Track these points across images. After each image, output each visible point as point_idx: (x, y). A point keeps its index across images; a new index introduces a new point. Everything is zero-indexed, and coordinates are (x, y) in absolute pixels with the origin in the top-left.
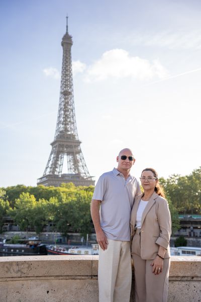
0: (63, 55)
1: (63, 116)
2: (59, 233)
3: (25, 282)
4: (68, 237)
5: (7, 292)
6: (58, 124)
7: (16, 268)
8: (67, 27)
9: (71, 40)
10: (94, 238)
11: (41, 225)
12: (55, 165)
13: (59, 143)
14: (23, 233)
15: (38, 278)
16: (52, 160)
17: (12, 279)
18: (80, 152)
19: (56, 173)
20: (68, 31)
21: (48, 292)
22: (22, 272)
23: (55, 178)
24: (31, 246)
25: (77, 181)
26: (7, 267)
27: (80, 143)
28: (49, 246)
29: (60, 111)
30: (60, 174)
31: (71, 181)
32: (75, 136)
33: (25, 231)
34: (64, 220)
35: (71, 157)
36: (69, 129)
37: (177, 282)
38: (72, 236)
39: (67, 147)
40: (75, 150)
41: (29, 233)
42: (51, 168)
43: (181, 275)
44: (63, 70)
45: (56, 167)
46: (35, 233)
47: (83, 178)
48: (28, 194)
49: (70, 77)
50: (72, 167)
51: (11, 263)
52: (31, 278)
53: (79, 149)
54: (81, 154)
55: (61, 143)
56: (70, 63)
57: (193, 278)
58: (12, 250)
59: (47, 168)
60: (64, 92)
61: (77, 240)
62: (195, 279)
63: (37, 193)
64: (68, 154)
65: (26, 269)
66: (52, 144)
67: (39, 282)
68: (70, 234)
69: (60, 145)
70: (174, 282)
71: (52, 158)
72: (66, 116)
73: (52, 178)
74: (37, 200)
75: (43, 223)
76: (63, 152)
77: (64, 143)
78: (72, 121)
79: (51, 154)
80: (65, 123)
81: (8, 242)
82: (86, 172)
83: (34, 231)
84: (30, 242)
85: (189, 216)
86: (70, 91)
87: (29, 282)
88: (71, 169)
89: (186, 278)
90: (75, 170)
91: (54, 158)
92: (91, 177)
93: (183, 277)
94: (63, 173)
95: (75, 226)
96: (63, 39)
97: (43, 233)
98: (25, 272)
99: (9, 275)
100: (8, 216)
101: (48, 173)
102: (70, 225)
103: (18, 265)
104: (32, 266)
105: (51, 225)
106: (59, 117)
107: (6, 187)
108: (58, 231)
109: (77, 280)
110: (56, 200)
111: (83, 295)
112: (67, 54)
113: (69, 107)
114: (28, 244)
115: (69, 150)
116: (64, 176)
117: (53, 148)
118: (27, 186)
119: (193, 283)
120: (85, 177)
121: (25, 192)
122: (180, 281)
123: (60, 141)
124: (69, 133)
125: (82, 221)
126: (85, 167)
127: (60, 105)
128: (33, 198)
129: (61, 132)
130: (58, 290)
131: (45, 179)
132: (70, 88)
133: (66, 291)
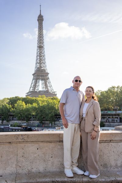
0: (39, 26)
1: (39, 59)
2: (38, 122)
3: (26, 144)
4: (43, 123)
5: (17, 149)
6: (36, 64)
7: (21, 138)
8: (40, 11)
9: (43, 18)
10: (56, 124)
11: (29, 117)
12: (35, 86)
13: (37, 74)
14: (19, 121)
15: (33, 142)
16: (33, 83)
17: (19, 143)
18: (48, 78)
19: (35, 90)
20: (41, 13)
21: (38, 149)
22: (24, 140)
23: (35, 93)
24: (24, 128)
25: (47, 94)
26: (17, 137)
27: (48, 74)
28: (33, 128)
29: (37, 57)
30: (38, 90)
31: (44, 94)
32: (45, 70)
33: (20, 120)
34: (41, 115)
35: (43, 81)
36: (42, 67)
37: (103, 143)
38: (45, 123)
39: (42, 76)
40: (45, 78)
41: (22, 121)
42: (33, 87)
43: (105, 140)
44: (39, 34)
45: (36, 87)
46: (25, 121)
47: (50, 93)
48: (21, 101)
49: (42, 38)
50: (44, 87)
51: (19, 135)
52: (29, 142)
53: (48, 77)
54: (49, 80)
55: (38, 74)
56: (42, 30)
57: (111, 141)
58: (14, 130)
59: (31, 87)
60: (39, 46)
61: (47, 125)
62: (112, 141)
63: (26, 101)
64: (42, 80)
65: (26, 138)
66: (33, 75)
67: (33, 144)
68: (44, 122)
69: (37, 75)
70: (102, 143)
71: (33, 82)
72: (41, 59)
73: (33, 93)
74: (26, 104)
75: (29, 116)
76: (39, 79)
77: (39, 74)
78: (44, 62)
79: (33, 80)
80: (40, 63)
81: (12, 126)
82: (52, 90)
83: (25, 120)
84: (23, 126)
85: (106, 112)
86: (42, 46)
87: (28, 144)
88: (43, 88)
89: (107, 141)
90: (46, 88)
91: (34, 82)
92: (55, 92)
93: (106, 141)
94: (39, 90)
95: (47, 118)
96: (38, 17)
97: (29, 121)
98: (26, 139)
99: (18, 141)
100: (11, 113)
101: (31, 90)
102: (44, 118)
103: (22, 136)
104: (29, 136)
105: (34, 117)
106: (37, 60)
107: (9, 98)
108: (37, 121)
109: (52, 143)
110: (36, 104)
111: (55, 150)
112: (40, 26)
113: (42, 54)
114: (22, 127)
115: (42, 78)
116: (40, 92)
117: (34, 77)
118: (20, 97)
119: (111, 143)
120: (51, 92)
121: (20, 100)
122: (104, 142)
123: (37, 73)
124: (42, 68)
125: (50, 115)
126: (51, 87)
127: (37, 53)
128: (24, 104)
129: (38, 68)
130: (43, 148)
131: (30, 93)
132: (43, 44)
133: (47, 148)
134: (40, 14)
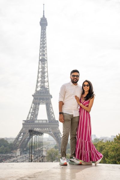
0: (41, 31)
134: (44, 16)
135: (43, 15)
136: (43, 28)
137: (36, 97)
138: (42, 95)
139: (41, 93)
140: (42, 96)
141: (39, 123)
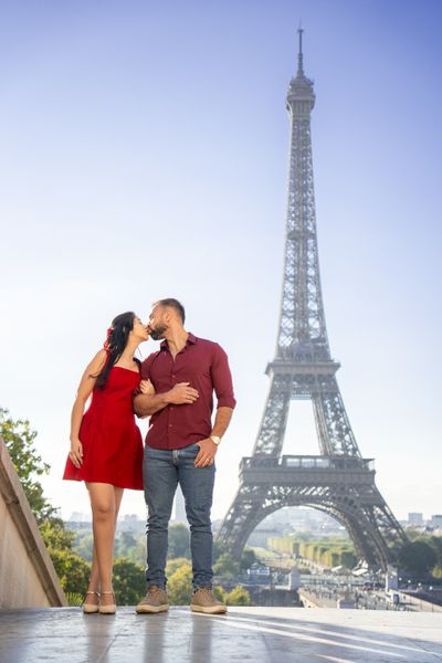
135: (297, 69)
136: (301, 119)
137: (283, 371)
138: (303, 362)
139: (300, 355)
140: (303, 366)
141: (300, 467)
